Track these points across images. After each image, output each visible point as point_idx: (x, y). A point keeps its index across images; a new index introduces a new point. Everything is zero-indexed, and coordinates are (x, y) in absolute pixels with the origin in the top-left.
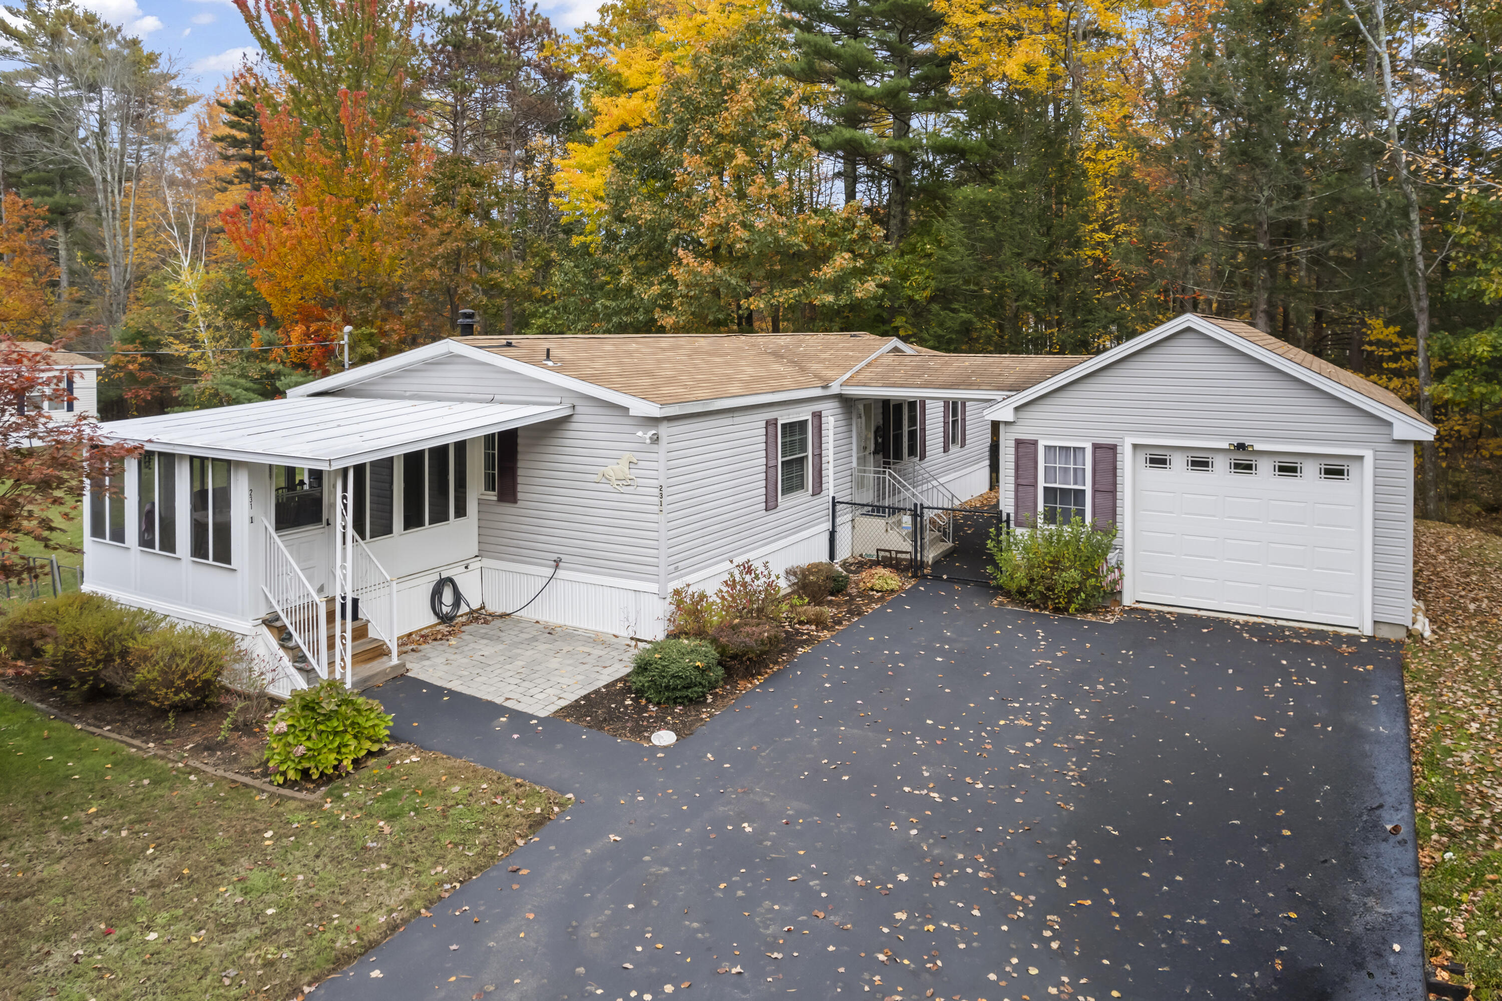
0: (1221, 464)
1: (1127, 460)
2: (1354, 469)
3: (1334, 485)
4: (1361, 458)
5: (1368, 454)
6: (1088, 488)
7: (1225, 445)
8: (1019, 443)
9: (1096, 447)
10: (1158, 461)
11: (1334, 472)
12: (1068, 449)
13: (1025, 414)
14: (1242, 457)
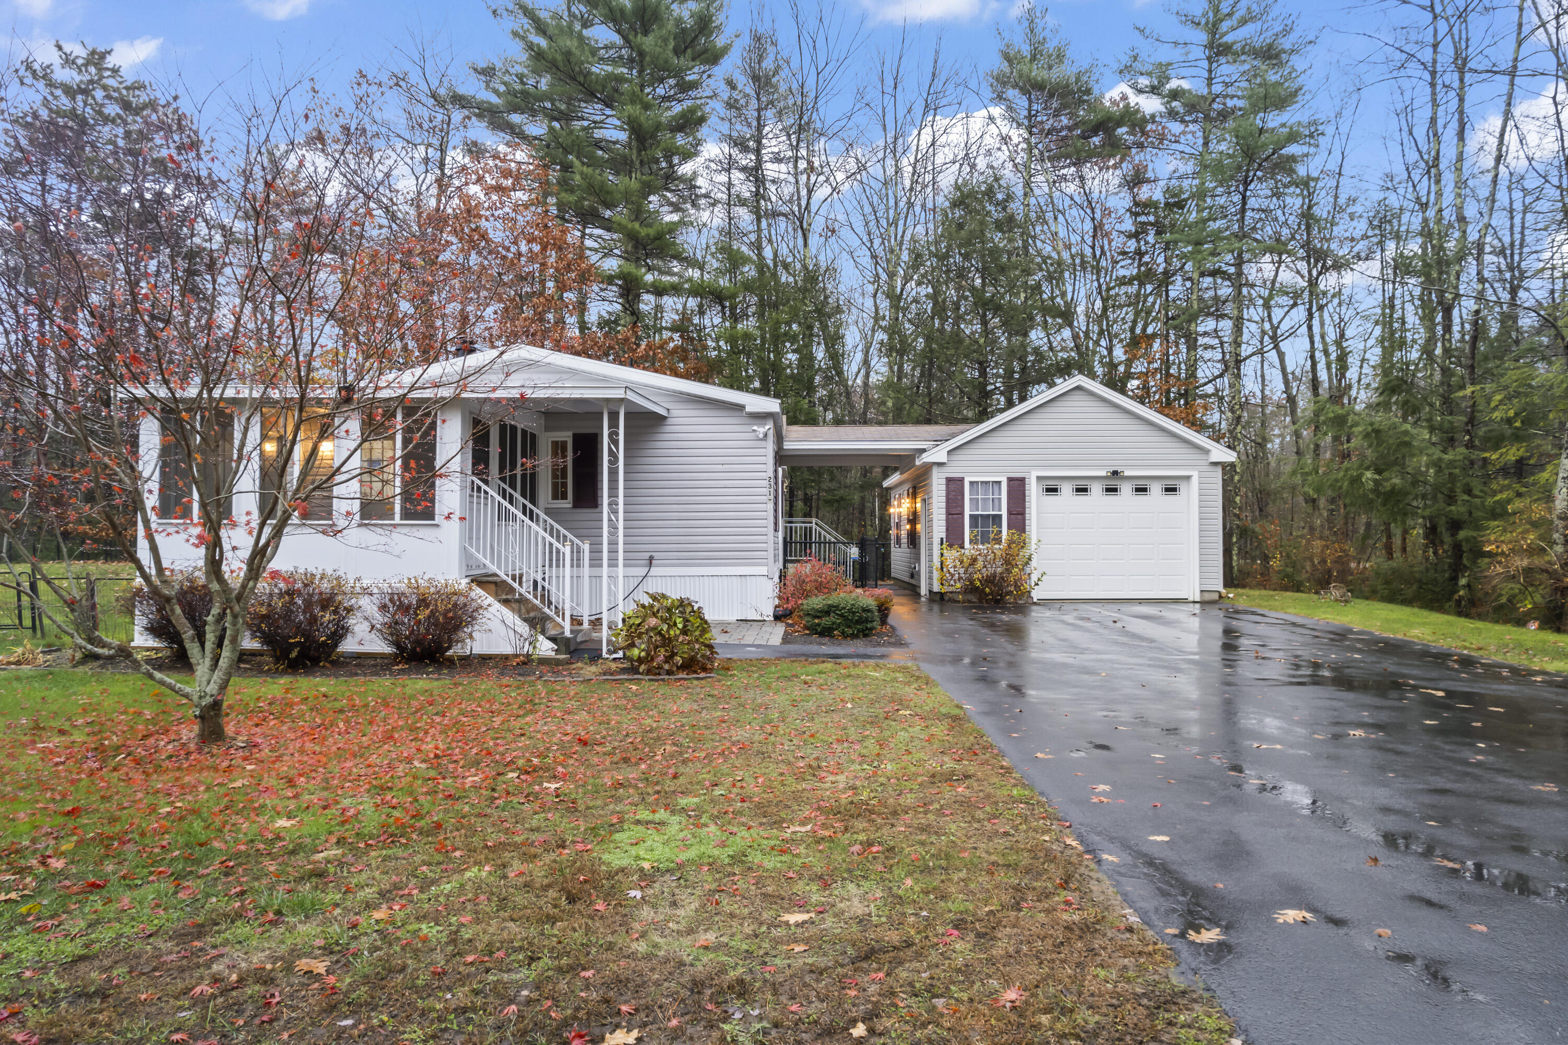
0: (1096, 489)
1: (1033, 491)
2: (1183, 486)
3: (1171, 498)
4: (1188, 478)
5: (1195, 474)
6: (1004, 513)
7: (1103, 473)
8: (949, 480)
9: (1010, 480)
10: (1052, 490)
11: (1171, 490)
12: (987, 483)
13: (956, 457)
14: (1112, 483)
